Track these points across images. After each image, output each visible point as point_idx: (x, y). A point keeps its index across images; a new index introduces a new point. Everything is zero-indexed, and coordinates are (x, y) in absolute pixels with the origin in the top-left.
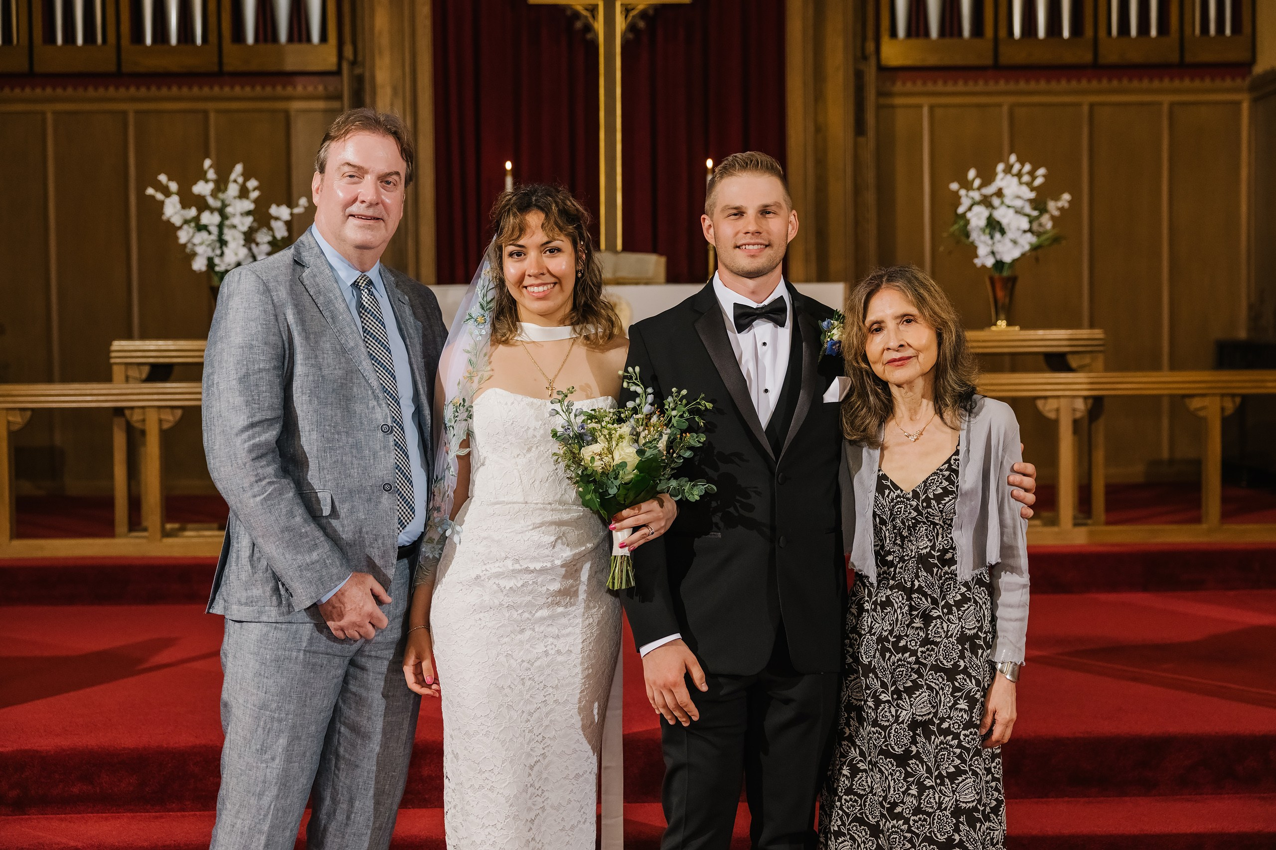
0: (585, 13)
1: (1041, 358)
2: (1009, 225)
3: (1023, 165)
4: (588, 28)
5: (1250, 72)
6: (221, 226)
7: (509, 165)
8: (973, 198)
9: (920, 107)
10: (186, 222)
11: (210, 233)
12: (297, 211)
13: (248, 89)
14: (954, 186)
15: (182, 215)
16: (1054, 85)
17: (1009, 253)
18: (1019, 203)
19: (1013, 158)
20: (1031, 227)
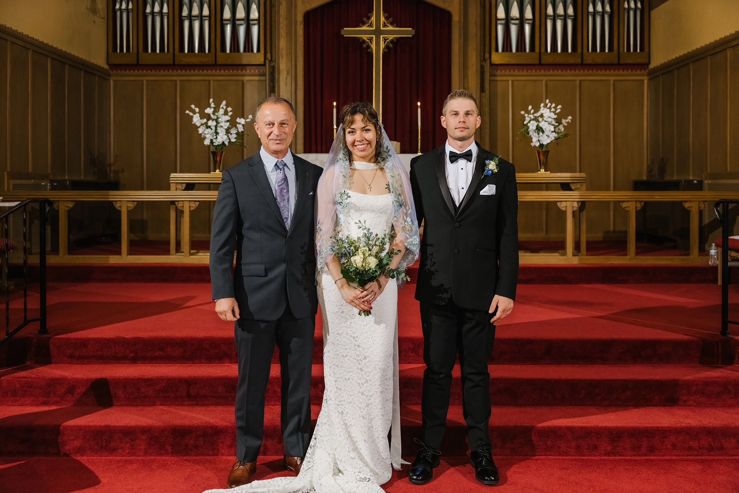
0: (367, 40)
1: (559, 185)
2: (545, 129)
3: (552, 104)
4: (369, 47)
5: (648, 68)
6: (216, 127)
7: (335, 104)
8: (530, 118)
9: (509, 81)
10: (202, 125)
11: (212, 129)
12: (247, 120)
13: (227, 71)
14: (523, 113)
15: (200, 122)
16: (564, 72)
17: (546, 141)
18: (550, 120)
19: (547, 101)
20: (555, 130)
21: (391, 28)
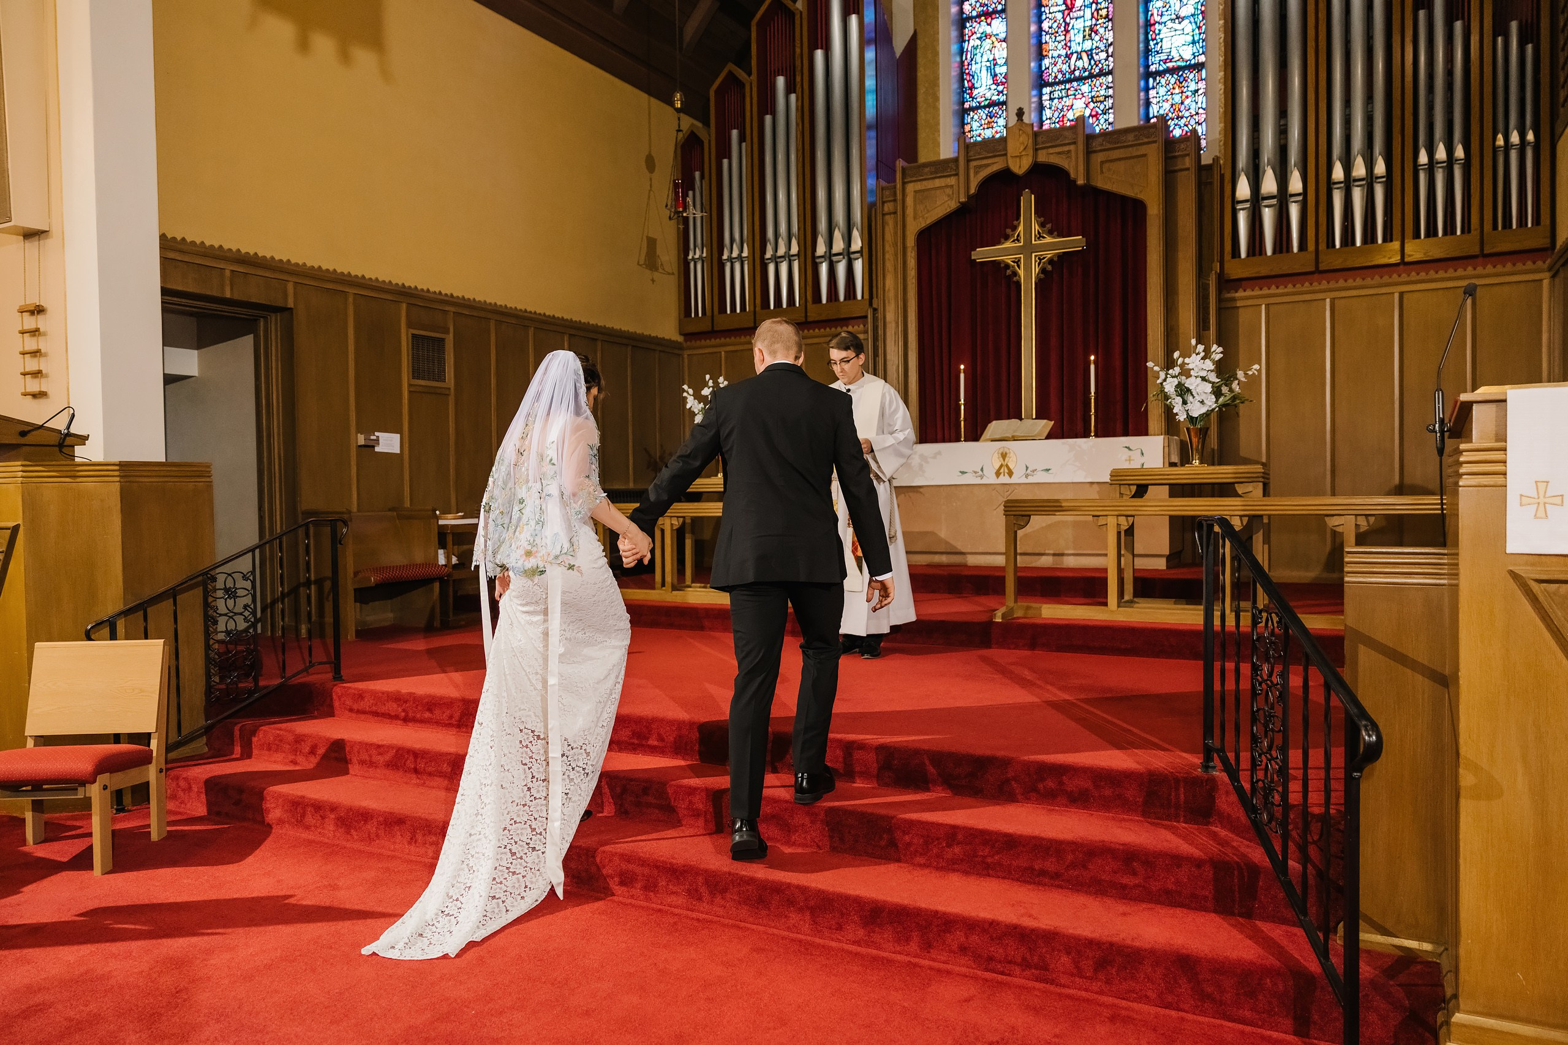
0: (1013, 264)
2: (1196, 389)
4: (1014, 274)
5: (1552, 252)
9: (1260, 305)
13: (822, 330)
17: (1199, 410)
18: (1204, 374)
21: (1049, 240)
